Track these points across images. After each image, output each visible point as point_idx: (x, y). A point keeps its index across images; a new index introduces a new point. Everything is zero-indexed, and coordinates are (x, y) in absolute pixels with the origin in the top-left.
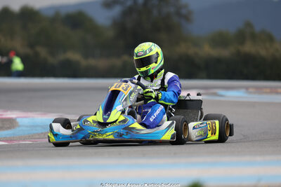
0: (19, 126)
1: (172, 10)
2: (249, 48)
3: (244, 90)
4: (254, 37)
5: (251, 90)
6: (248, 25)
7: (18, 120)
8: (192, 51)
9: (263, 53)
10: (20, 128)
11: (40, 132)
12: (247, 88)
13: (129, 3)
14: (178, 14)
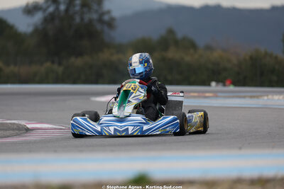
1: (95, 16)
2: (172, 54)
4: (177, 43)
6: (171, 32)
8: (115, 58)
9: (188, 59)
13: (51, 9)
14: (101, 21)
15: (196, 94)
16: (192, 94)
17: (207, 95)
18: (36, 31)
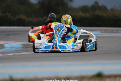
0: (5, 48)
2: (98, 13)
3: (99, 31)
5: (102, 31)
6: (96, 3)
7: (5, 45)
9: (104, 15)
10: (6, 48)
11: (15, 50)
12: (101, 30)
15: (110, 31)
16: (108, 31)
17: (115, 31)
18: (39, 3)
